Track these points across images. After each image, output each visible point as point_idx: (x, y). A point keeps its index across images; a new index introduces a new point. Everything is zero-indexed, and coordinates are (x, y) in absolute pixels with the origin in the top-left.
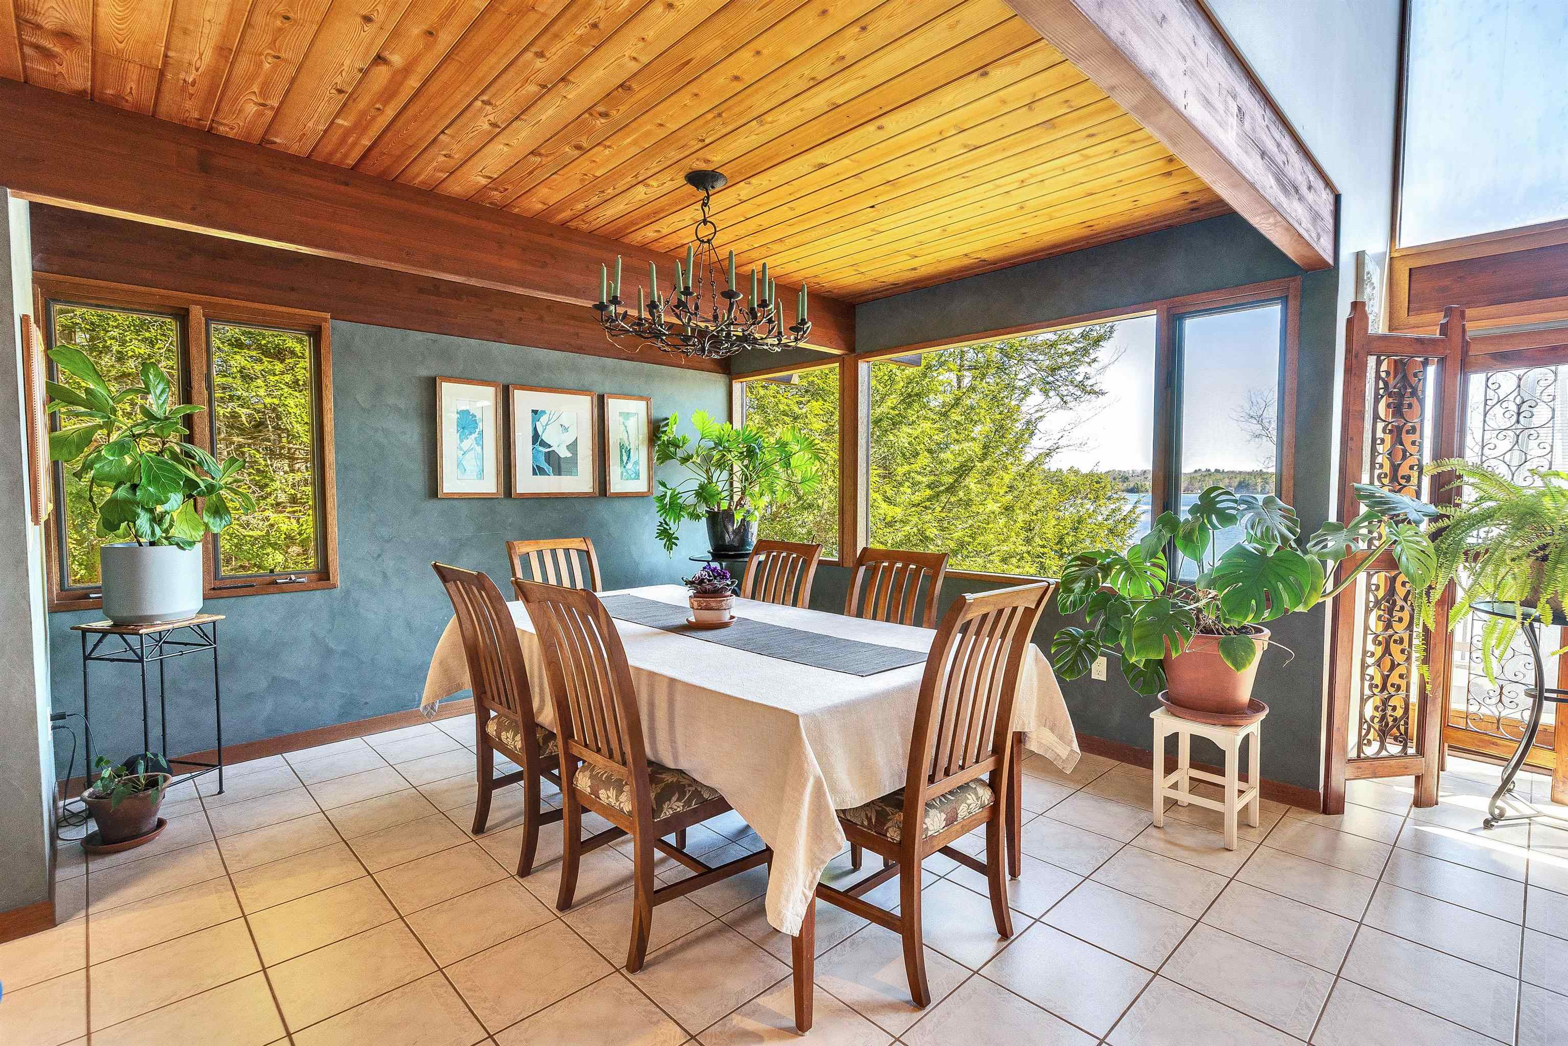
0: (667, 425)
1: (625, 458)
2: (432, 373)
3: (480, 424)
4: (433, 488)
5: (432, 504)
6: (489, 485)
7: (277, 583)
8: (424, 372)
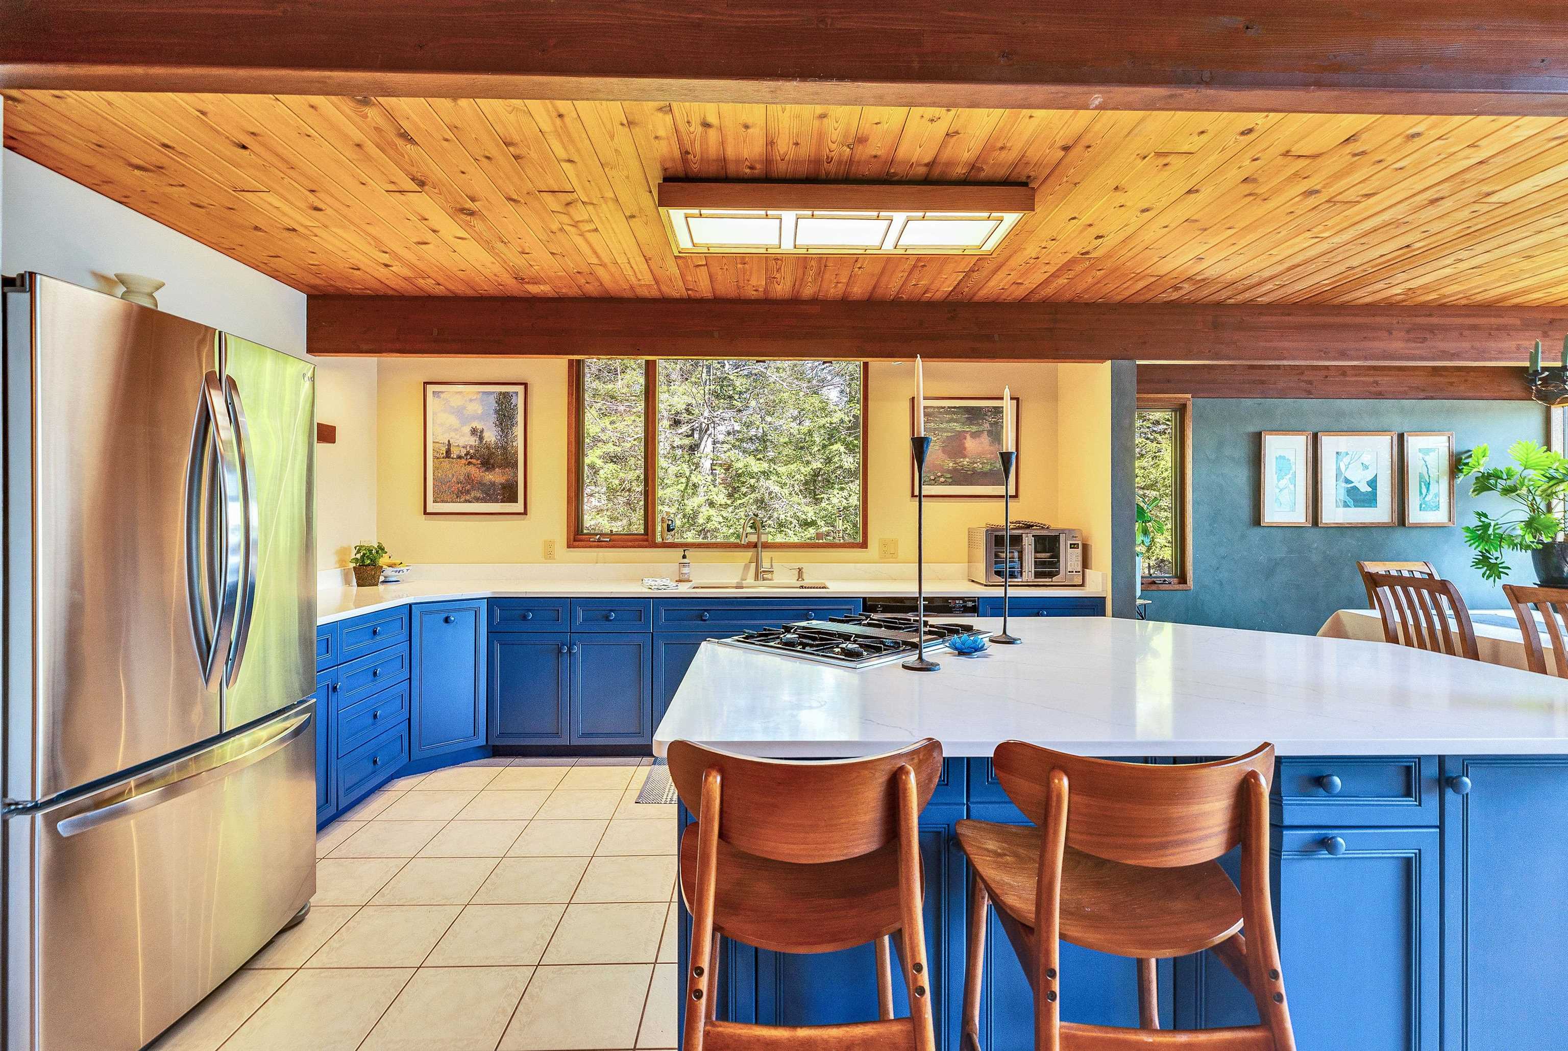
0: (1470, 456)
1: (1424, 491)
2: (1257, 430)
3: (1294, 466)
4: (1256, 519)
5: (1257, 530)
6: (1299, 516)
7: (1156, 583)
8: (1252, 429)
